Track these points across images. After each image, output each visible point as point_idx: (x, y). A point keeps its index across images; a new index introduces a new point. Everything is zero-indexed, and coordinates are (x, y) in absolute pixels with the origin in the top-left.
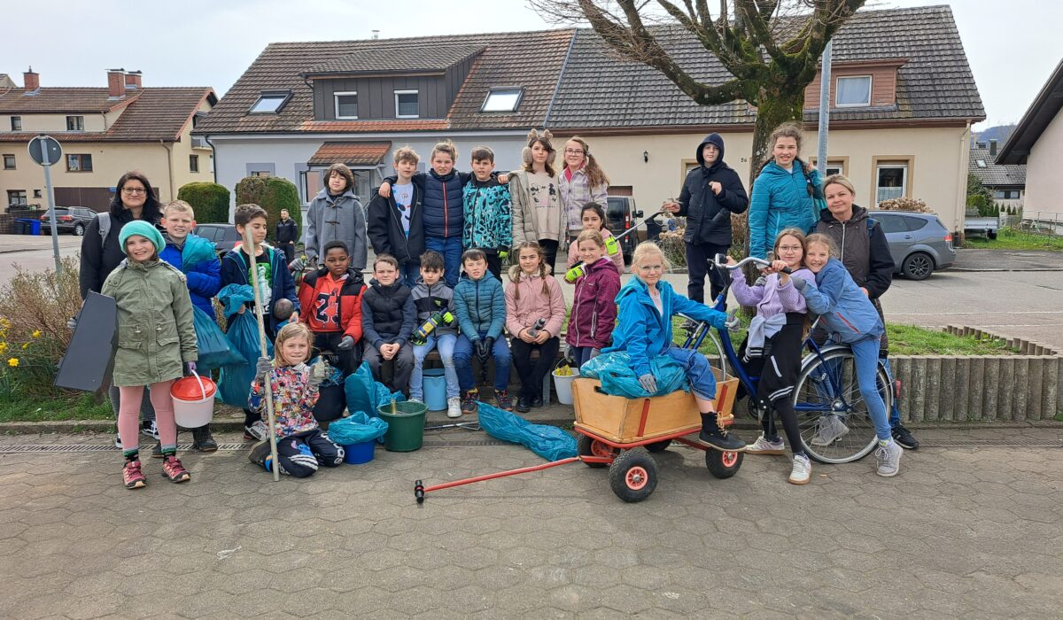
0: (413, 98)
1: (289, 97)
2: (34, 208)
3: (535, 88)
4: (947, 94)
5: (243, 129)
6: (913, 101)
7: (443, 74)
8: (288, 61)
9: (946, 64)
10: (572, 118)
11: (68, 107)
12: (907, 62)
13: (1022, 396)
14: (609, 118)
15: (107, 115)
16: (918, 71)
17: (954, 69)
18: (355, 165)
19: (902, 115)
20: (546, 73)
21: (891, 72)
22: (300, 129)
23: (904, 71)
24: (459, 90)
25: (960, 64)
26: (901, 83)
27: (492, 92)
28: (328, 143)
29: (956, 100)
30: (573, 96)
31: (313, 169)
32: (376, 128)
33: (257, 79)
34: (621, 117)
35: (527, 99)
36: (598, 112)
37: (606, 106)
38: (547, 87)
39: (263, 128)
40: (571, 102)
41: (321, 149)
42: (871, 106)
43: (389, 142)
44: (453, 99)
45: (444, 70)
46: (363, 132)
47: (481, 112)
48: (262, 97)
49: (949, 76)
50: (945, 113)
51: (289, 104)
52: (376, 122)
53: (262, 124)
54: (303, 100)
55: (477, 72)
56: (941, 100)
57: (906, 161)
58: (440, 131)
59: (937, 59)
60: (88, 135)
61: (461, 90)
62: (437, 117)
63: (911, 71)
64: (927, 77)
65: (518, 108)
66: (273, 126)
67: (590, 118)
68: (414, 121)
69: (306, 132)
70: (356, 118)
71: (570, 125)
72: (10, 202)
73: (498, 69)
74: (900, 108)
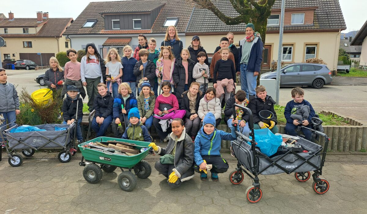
0: (139, 22)
1: (96, 22)
2: (13, 60)
3: (183, 18)
4: (332, 20)
5: (80, 33)
6: (320, 22)
7: (150, 13)
8: (96, 9)
9: (332, 9)
10: (195, 29)
11: (24, 25)
12: (318, 8)
13: (347, 142)
14: (208, 29)
15: (36, 28)
16: (322, 11)
17: (335, 11)
18: (119, 46)
19: (315, 27)
20: (187, 13)
21: (312, 11)
22: (100, 33)
23: (317, 11)
24: (156, 19)
25: (338, 8)
26: (315, 16)
27: (167, 19)
28: (110, 38)
29: (335, 22)
30: (196, 21)
31: (104, 47)
32: (126, 33)
33: (86, 15)
34: (213, 29)
35: (180, 22)
36: (205, 27)
37: (208, 25)
38: (187, 18)
39: (87, 33)
40: (195, 23)
41: (107, 40)
42: (304, 24)
43: (131, 38)
44: (153, 22)
45: (150, 12)
46: (122, 34)
47: (163, 27)
48: (87, 22)
49: (333, 13)
50: (331, 27)
51: (96, 24)
52: (126, 30)
53: (87, 31)
54: (101, 22)
55: (162, 12)
56: (330, 22)
57: (316, 45)
58: (149, 33)
59: (329, 7)
60: (31, 35)
61: (157, 19)
62: (148, 29)
63: (319, 11)
64: (325, 13)
65: (176, 25)
66: (91, 32)
67: (202, 29)
68: (139, 30)
69: (102, 34)
70: (119, 29)
71: (194, 31)
72: (5, 58)
73: (170, 11)
74: (315, 25)
